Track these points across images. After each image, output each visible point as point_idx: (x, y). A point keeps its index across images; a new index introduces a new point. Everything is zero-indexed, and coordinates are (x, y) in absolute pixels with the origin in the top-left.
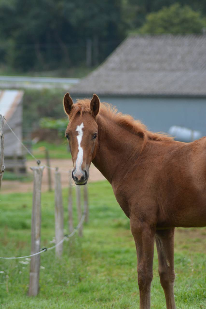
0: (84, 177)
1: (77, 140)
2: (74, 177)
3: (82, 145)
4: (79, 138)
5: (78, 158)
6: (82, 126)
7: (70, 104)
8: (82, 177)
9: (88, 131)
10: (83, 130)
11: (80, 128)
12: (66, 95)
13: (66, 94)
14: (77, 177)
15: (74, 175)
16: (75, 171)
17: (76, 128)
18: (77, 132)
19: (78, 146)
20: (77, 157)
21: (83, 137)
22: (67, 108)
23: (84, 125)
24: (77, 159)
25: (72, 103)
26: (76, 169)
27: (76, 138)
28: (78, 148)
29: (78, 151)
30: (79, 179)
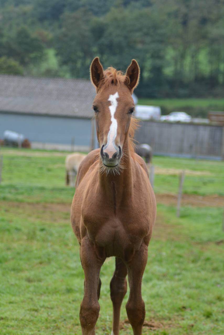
0: (117, 154)
1: (109, 111)
2: (104, 154)
3: (116, 116)
4: (113, 109)
5: (111, 130)
6: (116, 95)
7: (99, 72)
8: (114, 153)
9: (125, 102)
10: (118, 100)
11: (113, 98)
12: (94, 60)
13: (95, 58)
14: (108, 153)
15: (104, 151)
16: (106, 145)
17: (108, 98)
18: (109, 102)
19: (110, 117)
20: (109, 130)
21: (118, 108)
22: (94, 78)
23: (119, 95)
24: (110, 132)
25: (102, 72)
26: (108, 143)
27: (108, 109)
28: (110, 120)
29: (111, 123)
30: (110, 157)
